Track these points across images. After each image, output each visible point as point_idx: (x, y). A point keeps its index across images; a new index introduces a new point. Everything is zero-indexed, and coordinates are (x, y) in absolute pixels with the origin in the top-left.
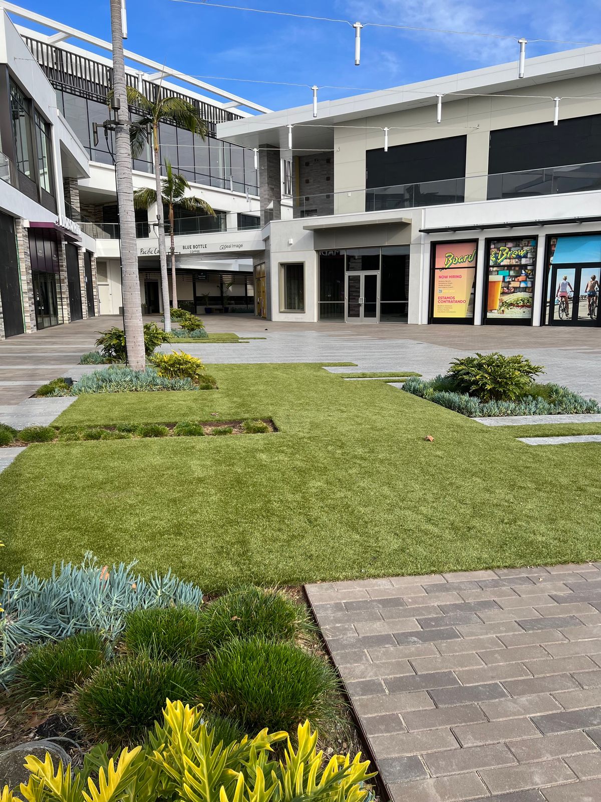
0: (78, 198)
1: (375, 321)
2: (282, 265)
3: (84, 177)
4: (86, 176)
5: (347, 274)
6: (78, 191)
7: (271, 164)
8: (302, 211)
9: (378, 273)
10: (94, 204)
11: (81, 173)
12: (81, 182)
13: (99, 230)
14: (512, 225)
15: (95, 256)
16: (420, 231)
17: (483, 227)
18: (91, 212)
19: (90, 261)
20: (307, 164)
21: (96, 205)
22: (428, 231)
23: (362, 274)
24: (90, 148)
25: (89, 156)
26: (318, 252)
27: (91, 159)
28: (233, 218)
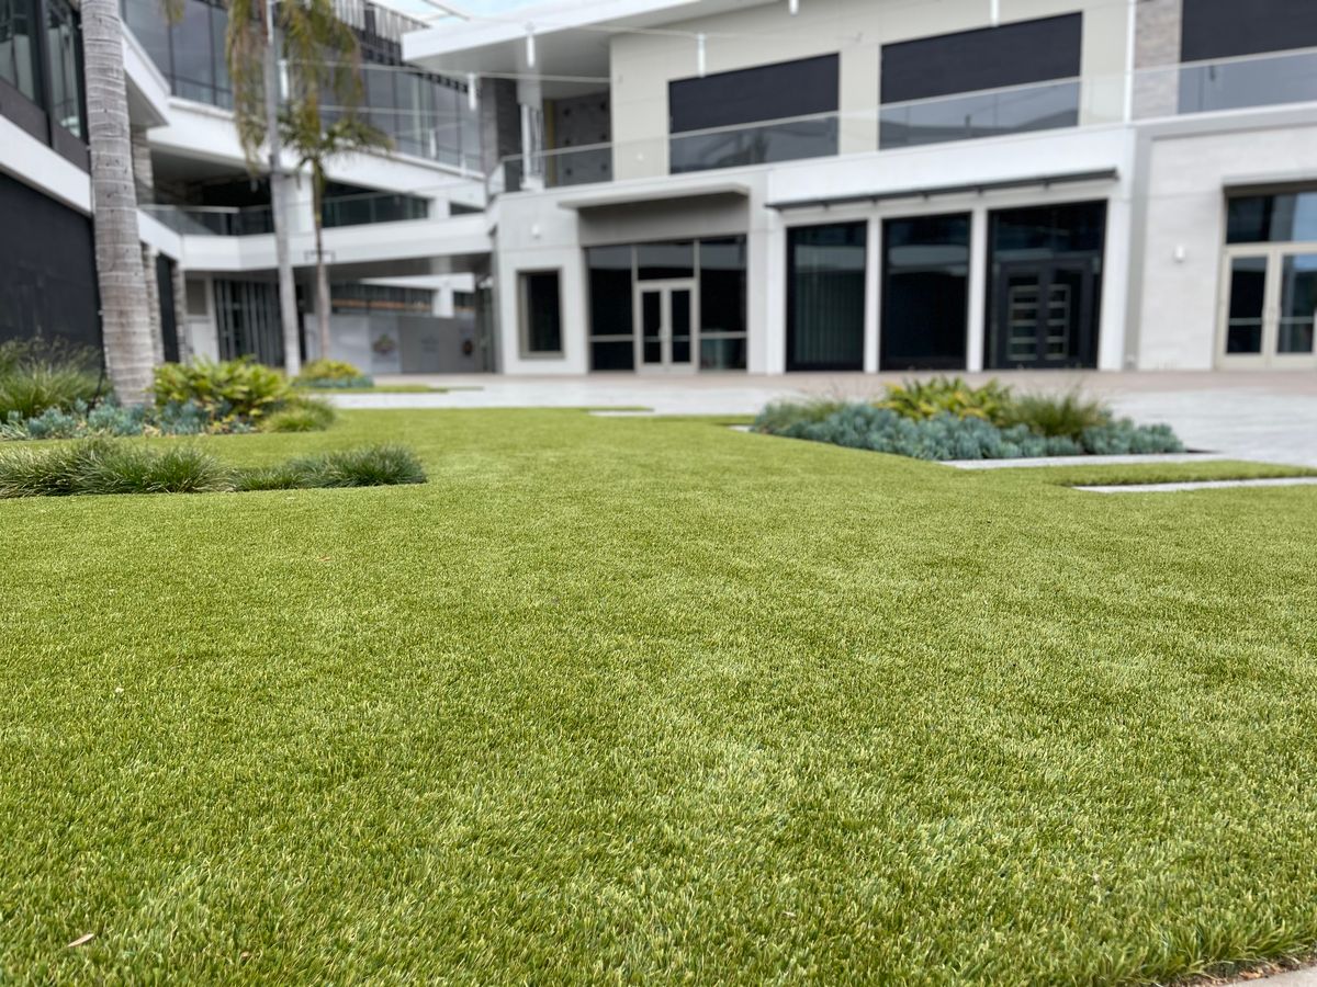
0: (150, 163)
1: (690, 369)
2: (521, 274)
3: (157, 125)
4: (159, 121)
5: (640, 288)
6: (147, 151)
7: (504, 109)
8: (559, 174)
9: (692, 285)
10: (185, 182)
11: (152, 118)
12: (155, 135)
13: (183, 218)
14: (926, 193)
15: (182, 267)
16: (768, 206)
17: (875, 198)
18: (179, 195)
19: (172, 276)
20: (567, 113)
21: (190, 184)
22: (780, 207)
23: (666, 288)
24: (173, 76)
25: (167, 88)
26: (586, 250)
27: (174, 93)
28: (440, 209)
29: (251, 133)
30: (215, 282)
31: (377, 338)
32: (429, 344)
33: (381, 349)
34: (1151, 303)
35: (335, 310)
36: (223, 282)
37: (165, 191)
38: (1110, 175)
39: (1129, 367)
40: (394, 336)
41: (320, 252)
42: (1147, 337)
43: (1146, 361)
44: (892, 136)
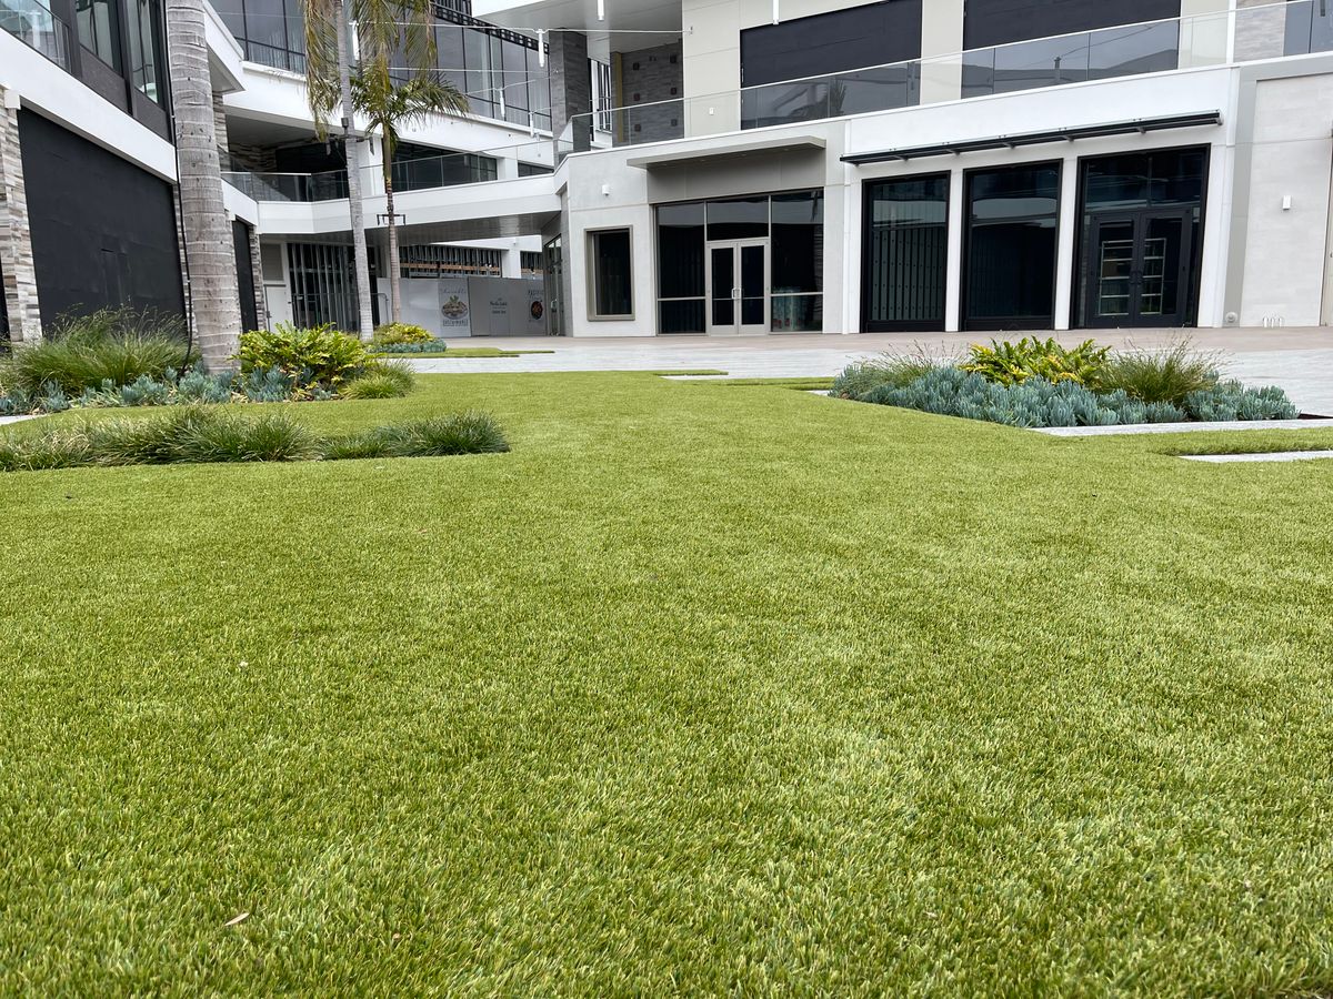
0: (224, 128)
1: (762, 330)
2: (590, 233)
3: (233, 90)
4: (235, 87)
5: (710, 246)
6: (223, 115)
7: (572, 65)
8: (628, 133)
9: (765, 242)
10: (260, 147)
11: (228, 83)
12: (229, 99)
13: (259, 183)
14: (1014, 142)
15: (258, 231)
16: (842, 159)
17: (958, 148)
18: (255, 161)
19: (248, 241)
20: (636, 67)
21: (263, 149)
22: (856, 160)
23: (737, 245)
24: (246, 41)
25: (242, 52)
26: (655, 207)
27: (247, 58)
28: (509, 169)
29: (323, 96)
30: (289, 246)
31: (447, 301)
32: (499, 306)
33: (451, 312)
34: (1255, 255)
35: (405, 273)
36: (298, 246)
37: (241, 156)
38: (1211, 119)
39: (1230, 323)
40: (463, 299)
41: (391, 216)
42: (1250, 292)
43: (1247, 320)
44: (976, 82)
